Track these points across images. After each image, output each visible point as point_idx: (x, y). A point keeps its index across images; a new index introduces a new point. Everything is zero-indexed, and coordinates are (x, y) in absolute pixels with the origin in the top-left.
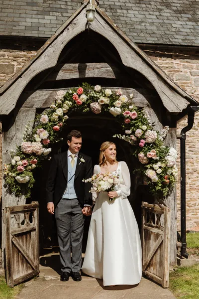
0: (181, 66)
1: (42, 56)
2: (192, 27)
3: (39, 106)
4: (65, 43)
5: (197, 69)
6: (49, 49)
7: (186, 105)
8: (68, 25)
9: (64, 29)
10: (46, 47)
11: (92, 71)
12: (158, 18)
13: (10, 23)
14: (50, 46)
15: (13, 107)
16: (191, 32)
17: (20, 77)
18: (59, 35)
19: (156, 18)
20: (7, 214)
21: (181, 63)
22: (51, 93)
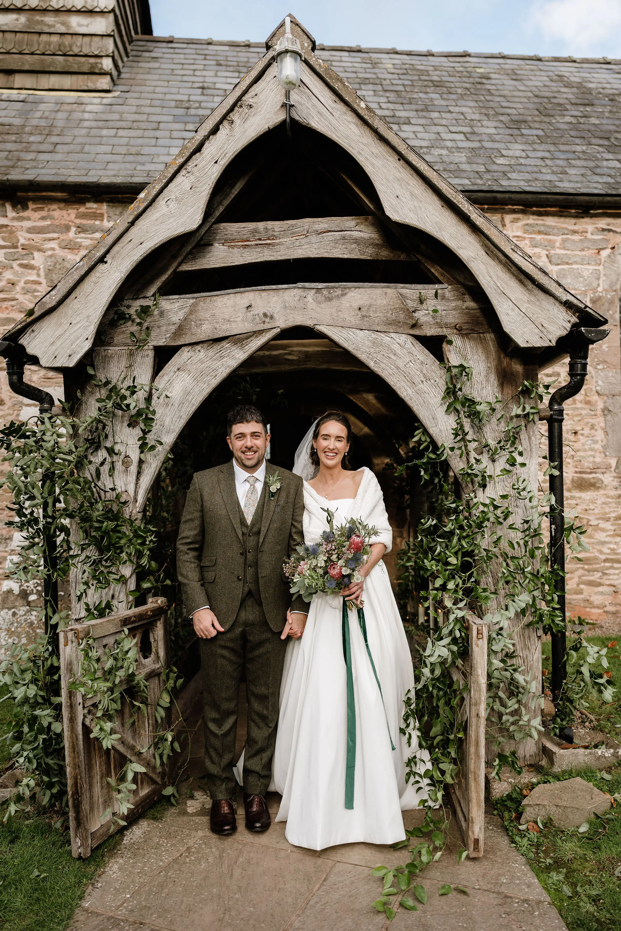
0: (527, 242)
1: (161, 202)
2: (547, 155)
3: (161, 343)
4: (224, 162)
5: (564, 248)
6: (179, 179)
7: (568, 326)
8: (231, 110)
9: (221, 122)
10: (169, 175)
11: (303, 241)
12: (468, 139)
13: (130, 158)
14: (183, 172)
15: (87, 345)
16: (547, 165)
17: (102, 260)
18: (207, 138)
19: (464, 139)
20: (68, 648)
21: (526, 236)
22: (193, 305)
